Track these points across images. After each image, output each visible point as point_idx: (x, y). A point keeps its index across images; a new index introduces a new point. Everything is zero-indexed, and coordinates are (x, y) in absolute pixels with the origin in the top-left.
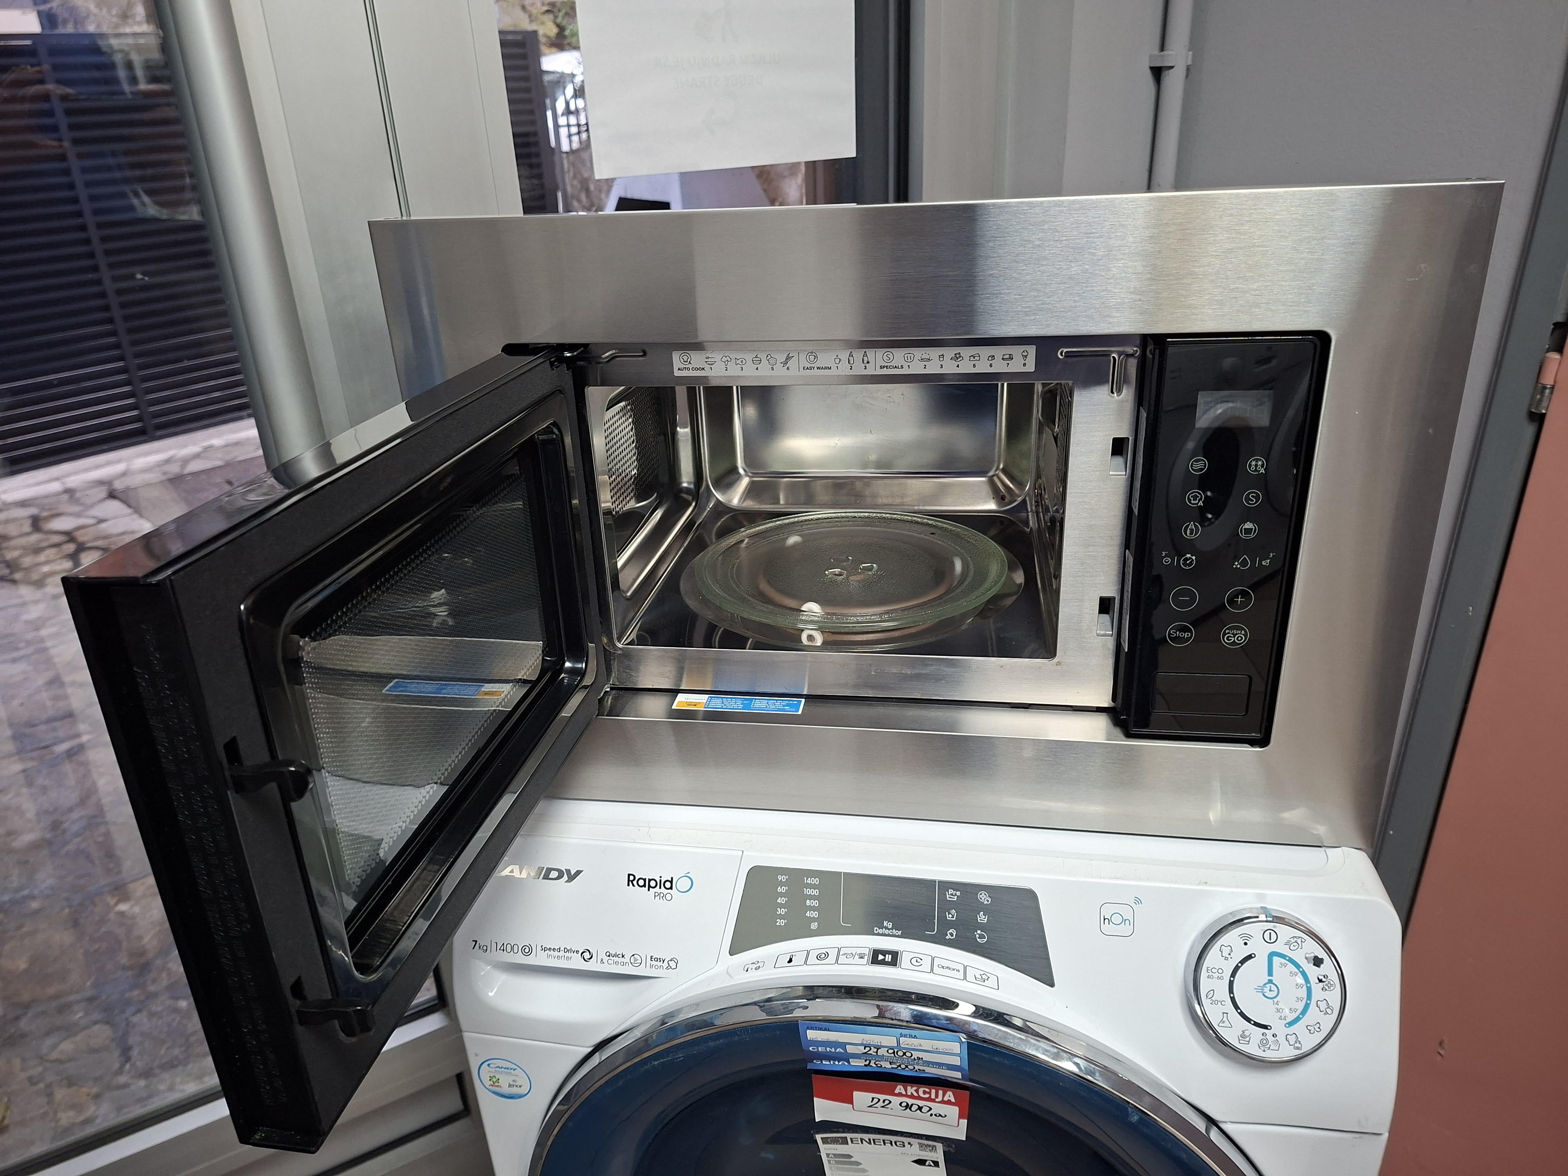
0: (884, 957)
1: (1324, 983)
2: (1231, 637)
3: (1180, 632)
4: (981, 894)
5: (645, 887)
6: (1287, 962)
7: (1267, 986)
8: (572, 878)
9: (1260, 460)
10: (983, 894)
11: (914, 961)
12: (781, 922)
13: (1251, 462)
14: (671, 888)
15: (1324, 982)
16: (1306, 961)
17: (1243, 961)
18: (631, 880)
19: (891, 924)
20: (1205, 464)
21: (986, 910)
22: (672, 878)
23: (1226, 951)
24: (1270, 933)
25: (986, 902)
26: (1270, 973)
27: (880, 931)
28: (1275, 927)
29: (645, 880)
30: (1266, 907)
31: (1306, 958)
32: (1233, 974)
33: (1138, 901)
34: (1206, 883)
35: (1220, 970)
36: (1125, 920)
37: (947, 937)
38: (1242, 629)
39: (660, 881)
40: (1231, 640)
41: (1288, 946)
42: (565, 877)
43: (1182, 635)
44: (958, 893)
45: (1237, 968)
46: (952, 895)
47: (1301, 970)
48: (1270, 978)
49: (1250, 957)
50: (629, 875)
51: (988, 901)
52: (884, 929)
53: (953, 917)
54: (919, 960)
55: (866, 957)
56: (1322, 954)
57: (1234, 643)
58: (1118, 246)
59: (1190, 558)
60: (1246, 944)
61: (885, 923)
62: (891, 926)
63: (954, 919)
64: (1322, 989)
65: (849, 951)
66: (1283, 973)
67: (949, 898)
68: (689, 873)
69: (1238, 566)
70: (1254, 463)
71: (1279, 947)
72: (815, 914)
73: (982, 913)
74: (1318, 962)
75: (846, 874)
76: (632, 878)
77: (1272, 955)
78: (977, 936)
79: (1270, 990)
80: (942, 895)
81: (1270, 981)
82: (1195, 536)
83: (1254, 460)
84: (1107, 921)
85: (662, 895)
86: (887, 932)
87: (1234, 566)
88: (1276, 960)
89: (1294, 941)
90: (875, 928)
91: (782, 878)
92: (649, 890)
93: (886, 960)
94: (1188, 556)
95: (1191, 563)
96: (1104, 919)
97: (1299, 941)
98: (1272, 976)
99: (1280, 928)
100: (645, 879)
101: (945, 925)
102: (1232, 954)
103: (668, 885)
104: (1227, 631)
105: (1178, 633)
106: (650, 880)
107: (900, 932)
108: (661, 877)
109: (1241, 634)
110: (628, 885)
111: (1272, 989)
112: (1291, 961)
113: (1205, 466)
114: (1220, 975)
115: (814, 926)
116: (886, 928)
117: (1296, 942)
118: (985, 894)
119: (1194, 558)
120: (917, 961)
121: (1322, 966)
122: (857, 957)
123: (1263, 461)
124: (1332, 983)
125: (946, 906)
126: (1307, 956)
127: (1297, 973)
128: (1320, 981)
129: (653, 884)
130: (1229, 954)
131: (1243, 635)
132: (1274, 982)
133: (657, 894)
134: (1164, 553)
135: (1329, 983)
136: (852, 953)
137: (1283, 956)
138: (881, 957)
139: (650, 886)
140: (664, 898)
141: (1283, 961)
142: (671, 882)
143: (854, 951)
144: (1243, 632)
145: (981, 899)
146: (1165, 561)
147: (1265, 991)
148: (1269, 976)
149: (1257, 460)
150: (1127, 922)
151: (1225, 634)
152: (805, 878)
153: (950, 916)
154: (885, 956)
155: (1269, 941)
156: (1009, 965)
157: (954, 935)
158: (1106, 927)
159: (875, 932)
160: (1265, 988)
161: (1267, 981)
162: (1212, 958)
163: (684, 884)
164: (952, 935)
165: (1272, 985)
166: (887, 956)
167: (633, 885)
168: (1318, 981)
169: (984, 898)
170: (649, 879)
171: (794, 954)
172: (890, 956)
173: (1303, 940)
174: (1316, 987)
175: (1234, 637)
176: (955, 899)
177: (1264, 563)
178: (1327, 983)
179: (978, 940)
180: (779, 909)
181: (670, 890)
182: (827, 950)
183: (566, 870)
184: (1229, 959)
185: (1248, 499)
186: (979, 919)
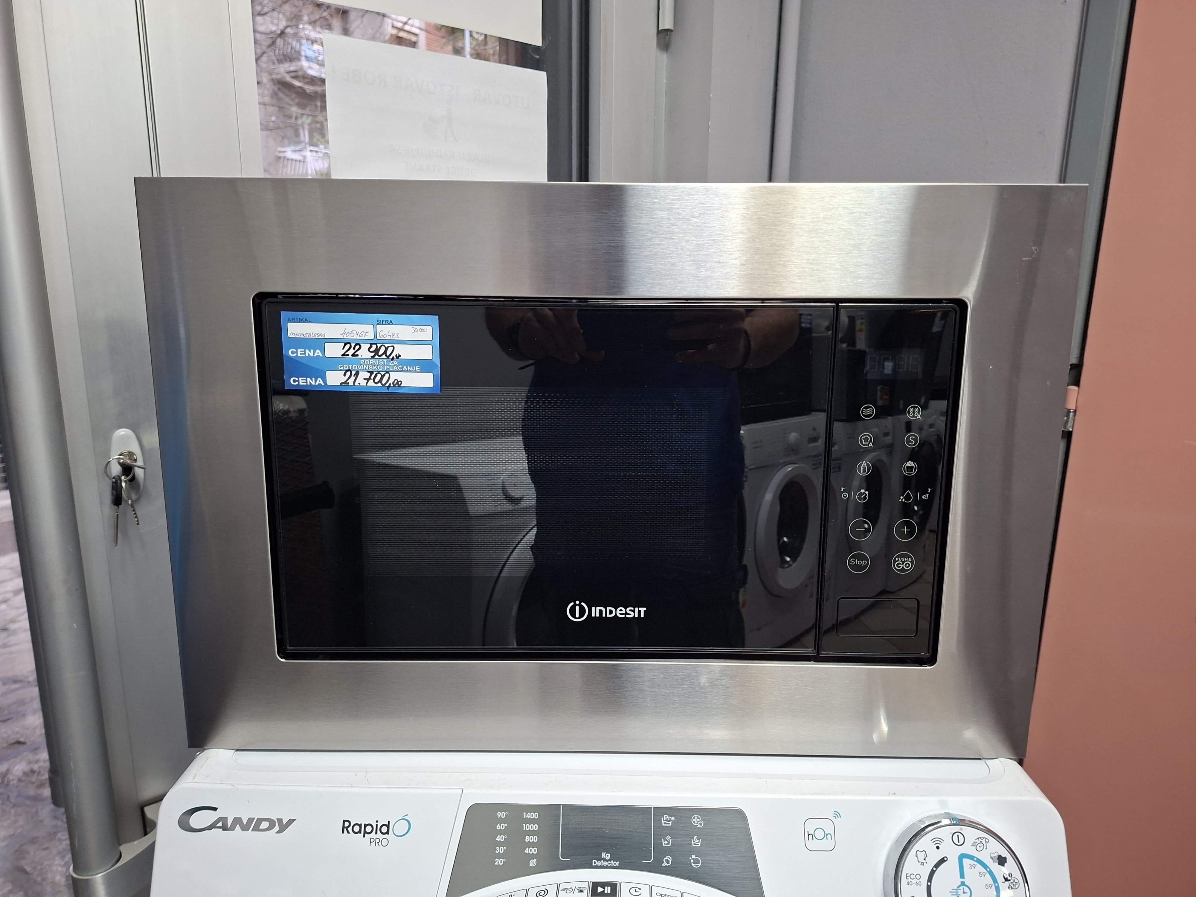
0: (603, 890)
1: (1010, 882)
2: (900, 564)
3: (858, 560)
4: (694, 818)
5: (360, 833)
6: (975, 863)
7: (960, 888)
8: (283, 827)
9: (917, 407)
10: (696, 818)
11: (633, 891)
12: (499, 862)
13: (910, 409)
14: (387, 833)
15: (1009, 880)
16: (991, 860)
17: (937, 865)
18: (347, 825)
19: (609, 855)
20: (873, 410)
21: (700, 833)
22: (389, 822)
23: (921, 856)
24: (958, 836)
25: (699, 826)
26: (962, 876)
27: (599, 863)
28: (961, 829)
29: (360, 826)
30: (949, 813)
31: (992, 858)
32: (930, 879)
33: (837, 815)
34: (894, 793)
35: (918, 876)
36: (827, 835)
37: (663, 865)
38: (909, 557)
39: (377, 825)
40: (901, 566)
41: (975, 847)
42: (277, 828)
43: (860, 563)
44: (673, 818)
45: (932, 873)
46: (667, 821)
47: (988, 870)
48: (963, 880)
49: (942, 861)
50: (344, 821)
51: (701, 824)
52: (602, 861)
53: (668, 844)
54: (637, 890)
55: (586, 891)
56: (1005, 853)
57: (903, 570)
58: (800, 225)
59: (864, 493)
60: (938, 848)
61: (603, 855)
62: (609, 857)
63: (670, 845)
64: (1009, 888)
65: (568, 886)
66: (973, 873)
67: (665, 823)
68: (407, 815)
69: (904, 500)
70: (912, 410)
71: (967, 849)
72: (534, 851)
73: (696, 837)
74: (1002, 861)
75: (565, 807)
76: (347, 824)
77: (962, 857)
78: (692, 861)
79: (964, 893)
80: (658, 821)
81: (963, 884)
82: (867, 473)
83: (912, 407)
84: (810, 836)
85: (378, 840)
86: (605, 863)
87: (900, 500)
88: (966, 862)
89: (979, 842)
90: (594, 861)
91: (501, 815)
92: (364, 836)
93: (606, 892)
94: (863, 491)
95: (865, 498)
96: (808, 835)
97: (984, 841)
98: (964, 878)
99: (966, 830)
100: (361, 824)
101: (661, 852)
102: (926, 858)
103: (384, 829)
104: (897, 559)
105: (856, 561)
106: (366, 826)
107: (618, 863)
108: (377, 821)
109: (908, 561)
110: (343, 832)
111: (965, 891)
112: (979, 862)
113: (873, 412)
114: (918, 881)
115: (533, 863)
116: (604, 860)
117: (981, 842)
118: (698, 818)
119: (867, 493)
120: (635, 891)
121: (1006, 864)
122: (577, 891)
123: (919, 409)
124: (1016, 881)
125: (661, 832)
126: (992, 855)
127: (985, 874)
128: (1006, 880)
129: (369, 829)
130: (925, 859)
131: (910, 561)
132: (966, 884)
133: (372, 840)
134: (842, 489)
135: (1014, 881)
136: (571, 888)
137: (971, 857)
138: (600, 890)
139: (365, 832)
140: (380, 843)
141: (972, 862)
142: (388, 826)
143: (573, 886)
144: (910, 559)
145: (694, 822)
146: (843, 496)
147: (959, 893)
148: (961, 878)
149: (914, 408)
150: (829, 836)
151: (895, 562)
152: (525, 813)
153: (666, 842)
154: (604, 888)
155: (957, 843)
156: (722, 888)
157: (670, 862)
158: (812, 844)
159: (594, 865)
160: (959, 891)
161: (960, 884)
162: (910, 865)
163: (399, 828)
164: (668, 862)
165: (965, 887)
166: (606, 888)
167: (348, 832)
168: (1004, 880)
169: (697, 821)
170: (365, 824)
171: (512, 894)
172: (609, 888)
173: (987, 841)
174: (1004, 886)
175: (903, 564)
176: (670, 825)
177: (923, 497)
178: (1012, 881)
179: (693, 865)
180: (498, 848)
181: (386, 835)
182: (547, 887)
183: (277, 819)
184: (925, 864)
185: (908, 441)
186: (693, 843)
